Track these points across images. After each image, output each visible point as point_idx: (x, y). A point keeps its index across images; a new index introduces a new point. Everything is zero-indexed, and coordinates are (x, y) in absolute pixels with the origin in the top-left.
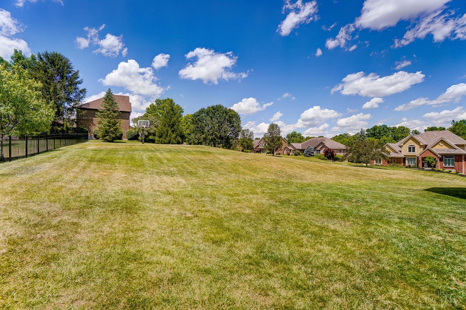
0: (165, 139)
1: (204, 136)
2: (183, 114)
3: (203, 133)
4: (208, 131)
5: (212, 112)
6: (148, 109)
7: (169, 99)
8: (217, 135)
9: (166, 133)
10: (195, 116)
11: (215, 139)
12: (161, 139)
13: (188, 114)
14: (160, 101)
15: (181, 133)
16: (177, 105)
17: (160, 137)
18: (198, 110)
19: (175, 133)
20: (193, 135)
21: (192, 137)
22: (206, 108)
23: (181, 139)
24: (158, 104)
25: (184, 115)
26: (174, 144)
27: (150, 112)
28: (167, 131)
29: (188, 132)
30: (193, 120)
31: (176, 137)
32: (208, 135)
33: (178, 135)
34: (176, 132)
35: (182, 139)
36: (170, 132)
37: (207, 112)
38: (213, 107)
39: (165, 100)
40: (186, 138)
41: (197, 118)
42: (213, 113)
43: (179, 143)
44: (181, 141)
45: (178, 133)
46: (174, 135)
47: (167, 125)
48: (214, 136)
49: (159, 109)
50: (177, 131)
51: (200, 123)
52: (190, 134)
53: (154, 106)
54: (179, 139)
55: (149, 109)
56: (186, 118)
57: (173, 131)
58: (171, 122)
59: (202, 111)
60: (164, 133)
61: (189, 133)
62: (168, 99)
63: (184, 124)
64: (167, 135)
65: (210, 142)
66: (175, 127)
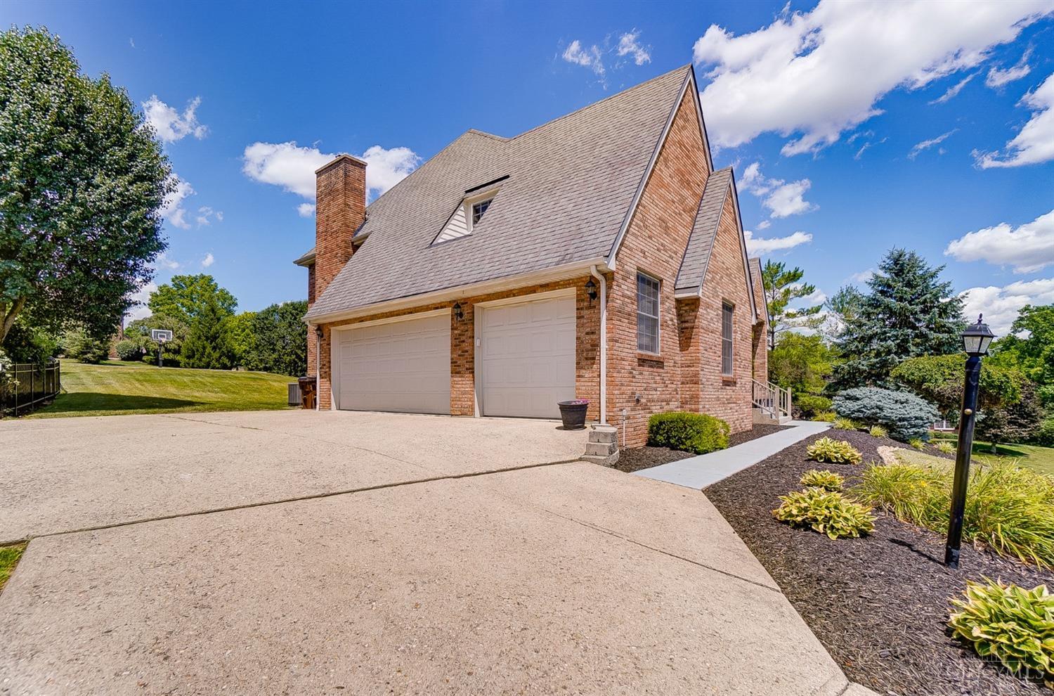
0: (200, 360)
1: (275, 356)
2: (235, 308)
3: (274, 350)
4: (283, 348)
5: (291, 313)
6: (154, 295)
7: (205, 277)
8: (299, 355)
9: (201, 350)
10: (259, 319)
11: (296, 363)
12: (192, 361)
13: (246, 313)
14: (183, 279)
15: (229, 352)
16: (222, 291)
17: (189, 357)
18: (264, 307)
19: (218, 350)
20: (254, 354)
21: (254, 357)
22: (281, 305)
23: (229, 361)
24: (178, 286)
25: (239, 311)
26: (218, 368)
27: (160, 303)
28: (204, 348)
29: (245, 348)
30: (254, 325)
31: (220, 357)
32: (283, 355)
33: (224, 354)
34: (220, 349)
35: (233, 360)
36: (209, 350)
37: (283, 314)
38: (292, 304)
39: (196, 279)
40: (241, 358)
41: (263, 323)
42: (293, 315)
43: (225, 367)
44: (229, 364)
45: (223, 351)
46: (216, 355)
47: (204, 338)
48: (294, 357)
49: (182, 296)
50: (222, 348)
51: (268, 333)
52: (249, 352)
53: (168, 291)
54: (226, 361)
55: (157, 296)
56: (242, 319)
57: (214, 348)
58: (211, 332)
59: (273, 310)
60: (198, 350)
61: (247, 349)
62: (203, 277)
63: (237, 331)
64: (203, 354)
65: (287, 367)
66: (218, 341)
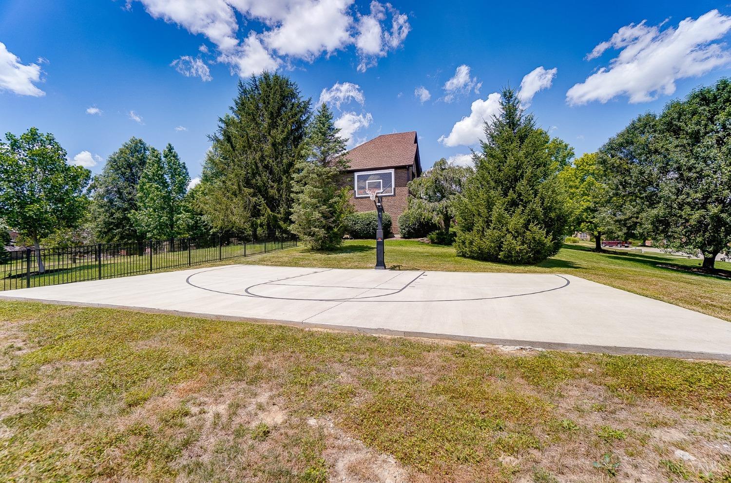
3: (652, 201)
9: (484, 212)
10: (612, 149)
15: (547, 210)
19: (520, 209)
20: (606, 213)
21: (604, 218)
23: (547, 233)
28: (490, 206)
29: (587, 204)
32: (680, 209)
33: (536, 217)
34: (525, 205)
36: (498, 209)
45: (533, 210)
46: (515, 221)
50: (529, 201)
52: (594, 210)
57: (512, 205)
61: (592, 205)
66: (522, 185)
